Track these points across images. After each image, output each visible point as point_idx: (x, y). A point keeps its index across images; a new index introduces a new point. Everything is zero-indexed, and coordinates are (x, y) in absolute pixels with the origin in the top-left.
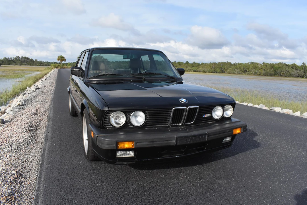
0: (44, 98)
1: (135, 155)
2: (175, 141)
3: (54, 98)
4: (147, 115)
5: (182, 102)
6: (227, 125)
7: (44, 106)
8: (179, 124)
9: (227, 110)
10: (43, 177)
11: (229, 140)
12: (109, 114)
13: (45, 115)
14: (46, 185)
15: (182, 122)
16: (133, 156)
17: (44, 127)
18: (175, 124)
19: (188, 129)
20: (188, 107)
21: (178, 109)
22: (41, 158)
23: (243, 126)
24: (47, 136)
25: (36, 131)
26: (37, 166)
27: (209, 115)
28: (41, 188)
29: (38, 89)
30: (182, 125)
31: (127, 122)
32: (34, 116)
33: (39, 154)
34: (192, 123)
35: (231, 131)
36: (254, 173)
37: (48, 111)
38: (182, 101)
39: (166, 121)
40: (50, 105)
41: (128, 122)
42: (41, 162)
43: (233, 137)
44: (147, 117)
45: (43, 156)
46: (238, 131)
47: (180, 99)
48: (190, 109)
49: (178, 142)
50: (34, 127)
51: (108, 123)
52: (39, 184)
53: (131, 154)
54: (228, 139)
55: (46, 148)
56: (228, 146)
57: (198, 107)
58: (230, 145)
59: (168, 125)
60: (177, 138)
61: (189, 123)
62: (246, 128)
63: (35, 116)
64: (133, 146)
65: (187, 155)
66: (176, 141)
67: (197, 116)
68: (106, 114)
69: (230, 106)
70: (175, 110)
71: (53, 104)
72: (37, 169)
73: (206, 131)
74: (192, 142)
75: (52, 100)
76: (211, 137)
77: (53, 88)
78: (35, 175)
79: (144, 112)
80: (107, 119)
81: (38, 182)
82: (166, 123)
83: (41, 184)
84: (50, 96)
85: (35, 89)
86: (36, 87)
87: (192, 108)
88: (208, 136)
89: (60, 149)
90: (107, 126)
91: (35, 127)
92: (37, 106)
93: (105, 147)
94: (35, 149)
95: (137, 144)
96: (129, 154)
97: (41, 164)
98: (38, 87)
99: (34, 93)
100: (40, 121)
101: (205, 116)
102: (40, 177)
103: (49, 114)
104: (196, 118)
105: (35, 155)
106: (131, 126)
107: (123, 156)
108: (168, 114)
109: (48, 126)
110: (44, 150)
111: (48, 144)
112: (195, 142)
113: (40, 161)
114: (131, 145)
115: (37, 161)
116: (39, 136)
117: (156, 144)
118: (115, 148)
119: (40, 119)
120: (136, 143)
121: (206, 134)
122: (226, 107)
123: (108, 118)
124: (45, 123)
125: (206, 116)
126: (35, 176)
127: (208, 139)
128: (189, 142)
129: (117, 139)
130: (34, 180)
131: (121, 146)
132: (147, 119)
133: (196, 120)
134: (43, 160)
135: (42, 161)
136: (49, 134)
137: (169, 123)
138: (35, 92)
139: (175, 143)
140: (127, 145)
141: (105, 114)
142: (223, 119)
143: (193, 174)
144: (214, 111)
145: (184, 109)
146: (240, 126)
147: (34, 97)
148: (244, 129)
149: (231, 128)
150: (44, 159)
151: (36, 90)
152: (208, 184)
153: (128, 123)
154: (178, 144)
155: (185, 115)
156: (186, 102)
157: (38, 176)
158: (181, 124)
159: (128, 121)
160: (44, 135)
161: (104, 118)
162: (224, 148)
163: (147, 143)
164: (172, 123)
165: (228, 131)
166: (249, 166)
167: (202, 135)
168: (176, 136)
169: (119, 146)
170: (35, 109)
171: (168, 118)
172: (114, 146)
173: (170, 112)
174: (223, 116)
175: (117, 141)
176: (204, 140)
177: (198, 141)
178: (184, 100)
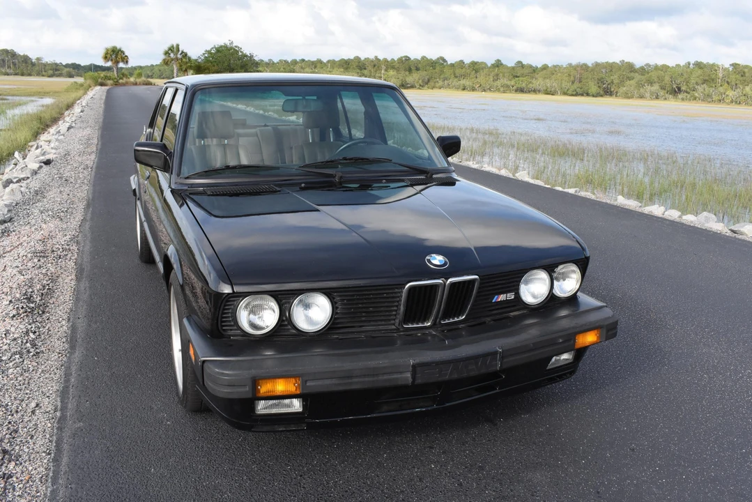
0: (65, 197)
1: (304, 407)
2: (409, 375)
3: (93, 198)
4: (336, 303)
5: (432, 266)
6: (560, 321)
7: (65, 226)
8: (425, 324)
9: (564, 276)
10: (65, 460)
12: (234, 301)
13: (69, 255)
14: (73, 486)
15: (433, 318)
16: (301, 410)
17: (67, 298)
18: (412, 324)
19: (447, 339)
20: (450, 280)
21: (420, 287)
22: (59, 399)
23: (606, 323)
24: (73, 329)
25: (43, 312)
26: (49, 425)
27: (511, 296)
28: (61, 492)
29: (48, 162)
30: (434, 324)
31: (283, 321)
32: (36, 260)
33: (52, 387)
34: (461, 318)
35: (570, 340)
36: (633, 450)
37: (78, 243)
38: (433, 261)
40: (84, 220)
41: (285, 321)
42: (58, 414)
43: (580, 353)
44: (337, 308)
45: (64, 394)
46: (590, 338)
47: (428, 258)
48: (453, 284)
49: (418, 375)
50: (39, 298)
51: (232, 323)
52: (55, 480)
54: (566, 357)
55: (74, 369)
56: (565, 374)
57: (477, 277)
58: (572, 373)
59: (393, 327)
60: (414, 367)
61: (451, 320)
62: (616, 328)
63: (39, 260)
64: (296, 390)
65: (448, 404)
66: (412, 375)
67: (475, 301)
68: (224, 301)
69: (574, 267)
70: (412, 289)
71: (92, 219)
72: (48, 436)
74: (455, 376)
75: (88, 206)
76: (512, 361)
77: (91, 160)
78: (44, 452)
79: (328, 294)
80: (228, 313)
81: (51, 474)
82: (390, 320)
83: (60, 481)
84: (82, 192)
85: (38, 165)
86: (42, 158)
87: (459, 283)
88: (502, 358)
89: (109, 373)
90: (231, 330)
91: (41, 300)
92: (44, 226)
93: (223, 392)
94: (42, 371)
95: (308, 384)
97: (60, 418)
98: (47, 157)
99: (35, 178)
100: (54, 278)
101: (497, 298)
102: (56, 460)
103: (80, 252)
104: (473, 305)
105: (42, 392)
106: (294, 332)
107: (274, 411)
108: (393, 299)
109: (77, 293)
110: (67, 375)
111: (77, 355)
112: (465, 375)
113: (55, 410)
114: (292, 385)
115: (48, 410)
116: (51, 329)
117: (356, 384)
118: (250, 396)
119: (53, 270)
120: (306, 381)
121: (496, 353)
122: (560, 269)
123: (230, 311)
124: (68, 282)
125: (502, 297)
126: (44, 454)
127: (501, 364)
128: (448, 375)
129: (254, 372)
130: (42, 469)
131: (264, 388)
132: (337, 314)
133: (470, 311)
134: (64, 409)
135: (61, 410)
136: (81, 324)
137: (397, 321)
138: (38, 176)
139: (410, 380)
140: (281, 386)
141: (222, 302)
142: (552, 302)
144: (527, 283)
145: (436, 286)
146: (598, 324)
147: (37, 193)
148: (608, 331)
149: (569, 331)
150: (67, 403)
151: (41, 167)
152: (501, 484)
153: (286, 323)
154: (419, 381)
155: (441, 299)
156: (445, 264)
157: (53, 455)
158: (429, 324)
159: (284, 319)
160: (65, 327)
161: (221, 312)
162: (552, 380)
163: (334, 381)
164: (406, 320)
165: (561, 341)
166: (624, 430)
167: (485, 356)
168: (412, 362)
169: (259, 390)
170: (40, 238)
171: (395, 308)
172: (247, 389)
173: (399, 295)
174: (553, 294)
175: (255, 377)
176: (491, 369)
177: (473, 371)
178: (440, 261)
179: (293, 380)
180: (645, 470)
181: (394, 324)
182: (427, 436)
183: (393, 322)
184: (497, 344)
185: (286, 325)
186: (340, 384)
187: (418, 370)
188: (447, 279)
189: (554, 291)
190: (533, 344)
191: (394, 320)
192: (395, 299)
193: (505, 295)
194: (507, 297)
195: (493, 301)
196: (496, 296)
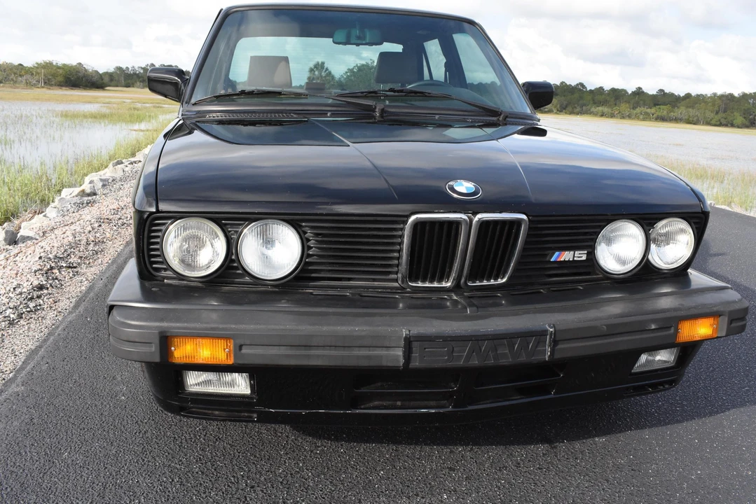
1: (252, 387)
2: (399, 352)
4: (307, 240)
5: (455, 196)
6: (665, 299)
8: (444, 284)
9: (668, 238)
11: (665, 362)
12: (164, 224)
15: (453, 275)
16: (248, 392)
17: (106, 260)
18: (424, 281)
19: (471, 305)
20: (479, 216)
21: (433, 223)
22: (24, 359)
23: (732, 308)
24: (91, 289)
27: (581, 256)
30: (457, 288)
31: (233, 261)
33: (27, 345)
34: (500, 281)
35: (669, 328)
38: (458, 188)
39: (390, 266)
42: (11, 375)
43: (688, 351)
44: (310, 248)
45: (32, 353)
46: (703, 329)
47: (450, 183)
48: (484, 225)
49: (415, 355)
53: (240, 385)
54: (664, 357)
55: (60, 328)
56: (662, 384)
57: (524, 217)
58: (672, 383)
59: (396, 284)
60: (409, 340)
61: (485, 283)
62: (743, 319)
64: (227, 358)
65: (470, 408)
66: (404, 352)
67: (522, 256)
68: (148, 223)
69: (683, 225)
70: (419, 225)
74: (475, 362)
76: (569, 349)
79: (295, 224)
80: (157, 244)
82: (390, 273)
87: (496, 223)
88: (555, 342)
90: (160, 269)
95: (244, 351)
96: (232, 384)
97: (10, 380)
101: (558, 256)
104: (518, 263)
106: (247, 279)
107: (213, 390)
108: (392, 239)
109: (116, 259)
110: (50, 334)
111: (74, 314)
112: (491, 362)
113: (12, 371)
114: (222, 350)
117: (319, 358)
118: (157, 359)
120: (241, 347)
121: (544, 332)
122: (662, 226)
123: (159, 239)
125: (567, 256)
127: (552, 352)
128: (463, 358)
129: (165, 325)
131: (181, 352)
132: (309, 256)
133: (514, 270)
134: (21, 369)
135: (17, 370)
136: (100, 285)
137: (400, 275)
139: (402, 361)
140: (206, 352)
141: (145, 226)
142: (645, 274)
143: (499, 480)
144: (609, 241)
145: (455, 224)
146: (715, 309)
148: (731, 322)
149: (668, 315)
150: (28, 364)
153: (236, 264)
154: (415, 364)
155: (466, 243)
156: (475, 193)
158: (449, 284)
159: (233, 257)
160: (84, 287)
161: (146, 242)
162: (641, 390)
164: (413, 274)
165: (653, 327)
166: (747, 475)
167: (526, 335)
168: (404, 332)
169: (172, 353)
171: (396, 255)
172: (153, 349)
173: (400, 233)
174: (648, 260)
175: (165, 332)
176: (536, 358)
177: (506, 357)
178: (467, 188)
179: (221, 343)
181: (396, 280)
182: (451, 452)
183: (394, 276)
184: (547, 319)
186: (288, 356)
187: (415, 345)
188: (475, 214)
189: (650, 257)
190: (607, 326)
191: (397, 273)
192: (395, 241)
193: (572, 253)
194: (574, 257)
195: (552, 260)
196: (557, 253)
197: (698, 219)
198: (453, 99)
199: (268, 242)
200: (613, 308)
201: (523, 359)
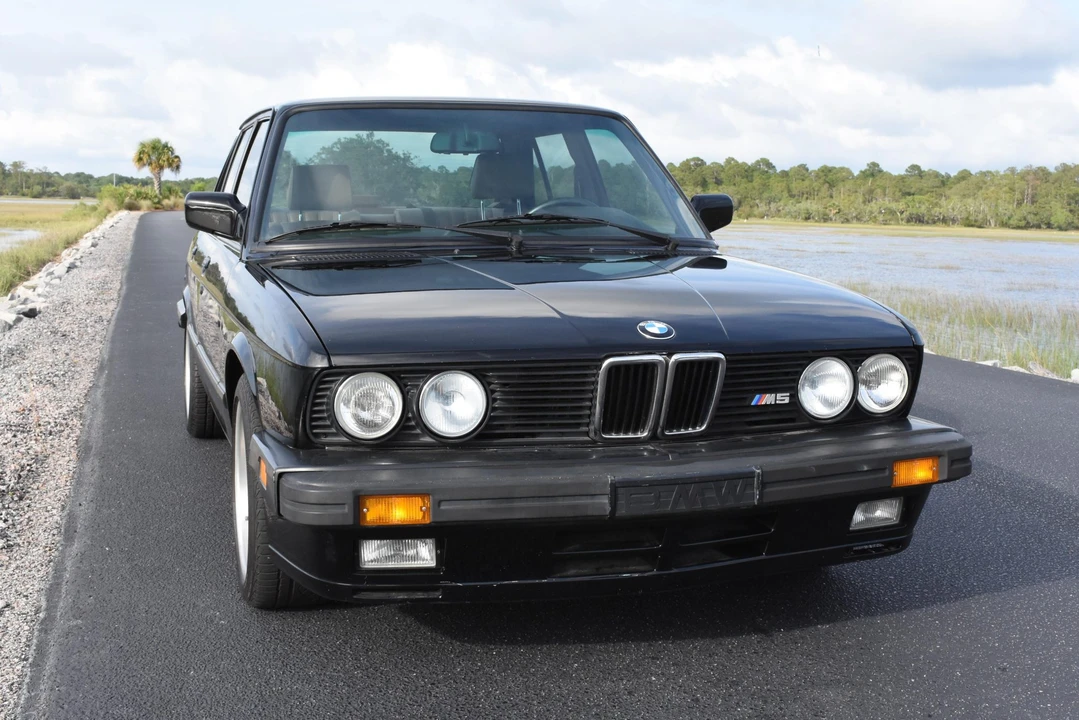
0: (61, 356)
1: (439, 558)
2: (605, 500)
3: (110, 359)
4: (493, 392)
5: (648, 337)
6: (880, 442)
7: (59, 395)
8: (639, 435)
9: (877, 379)
10: (51, 662)
11: (887, 519)
12: (332, 382)
13: (66, 432)
14: (62, 688)
15: (650, 423)
16: (432, 564)
17: (62, 483)
18: (617, 432)
19: (671, 452)
20: (675, 357)
21: (627, 366)
22: (43, 599)
23: (947, 449)
24: (71, 518)
25: (21, 498)
26: (27, 628)
27: (784, 398)
28: (43, 697)
29: (32, 314)
30: (653, 438)
31: (409, 419)
32: (9, 435)
33: (33, 585)
34: (698, 429)
35: (884, 469)
36: (1004, 669)
37: (81, 416)
38: (649, 329)
39: (580, 417)
40: (94, 387)
41: (411, 418)
42: (42, 615)
44: (495, 400)
45: (52, 592)
46: (920, 472)
47: (641, 324)
48: (680, 365)
49: (621, 502)
50: (13, 480)
51: (328, 423)
52: (33, 686)
53: (424, 554)
54: (884, 513)
55: (69, 564)
57: (721, 356)
59: (587, 438)
60: (615, 487)
61: (683, 431)
62: (966, 460)
63: (15, 436)
64: (424, 517)
66: (611, 499)
67: (721, 400)
68: (316, 381)
69: (894, 361)
70: (613, 368)
71: (107, 384)
72: (24, 640)
73: (755, 464)
74: (683, 508)
75: (101, 368)
76: (780, 493)
77: (109, 309)
78: (17, 657)
79: (479, 373)
80: (321, 404)
81: (27, 680)
82: (580, 425)
83: (42, 687)
84: (92, 350)
85: (14, 317)
86: (20, 307)
87: (692, 363)
88: (763, 485)
89: (128, 566)
90: (326, 435)
91: (18, 483)
92: (24, 395)
93: (311, 516)
94: (17, 567)
95: (442, 507)
97: (45, 618)
98: (30, 306)
99: (8, 334)
100: (40, 457)
101: (759, 400)
102: (37, 665)
103: (87, 428)
104: (718, 409)
105: (16, 591)
106: (428, 439)
107: (391, 565)
108: (584, 388)
109: (78, 479)
110: (59, 571)
111: (76, 547)
112: (699, 507)
113: (37, 612)
114: (418, 509)
115: (24, 612)
116: (33, 518)
117: (521, 511)
118: (350, 521)
119: (39, 449)
120: (439, 503)
121: (751, 475)
122: (871, 364)
123: (325, 400)
124: (63, 464)
125: (768, 399)
126: (16, 660)
127: (761, 495)
128: (671, 505)
129: (356, 485)
130: (12, 676)
131: (374, 513)
132: (494, 409)
133: (715, 417)
134: (51, 607)
135: (46, 610)
136: (84, 512)
137: (592, 427)
138: (14, 332)
139: (608, 509)
140: (401, 512)
141: (312, 384)
142: (855, 417)
144: (813, 384)
145: (653, 365)
146: (933, 449)
147: (11, 352)
148: (952, 462)
149: (881, 455)
150: (58, 602)
151: (18, 320)
152: (765, 702)
153: (413, 423)
154: (622, 512)
155: (662, 390)
156: (669, 333)
157: (30, 660)
158: (645, 434)
159: (410, 415)
160: (57, 516)
161: (310, 403)
163: (484, 505)
164: (607, 426)
165: (866, 468)
167: (733, 478)
168: (610, 478)
169: (365, 514)
170: (17, 409)
171: (588, 404)
172: (346, 510)
173: (593, 379)
174: (857, 401)
175: (359, 491)
176: (744, 503)
177: (713, 502)
178: (660, 329)
179: (418, 501)
180: (1018, 693)
181: (587, 434)
183: (584, 429)
185: (413, 428)
186: (489, 510)
187: (621, 491)
188: (670, 355)
189: (859, 398)
190: (816, 467)
191: (588, 425)
192: (587, 387)
193: (773, 395)
194: (776, 400)
195: (753, 403)
196: (757, 396)
197: (911, 354)
198: (606, 225)
199: (446, 397)
200: (823, 451)
201: (731, 503)
